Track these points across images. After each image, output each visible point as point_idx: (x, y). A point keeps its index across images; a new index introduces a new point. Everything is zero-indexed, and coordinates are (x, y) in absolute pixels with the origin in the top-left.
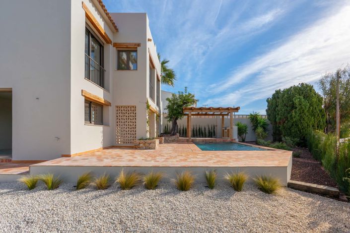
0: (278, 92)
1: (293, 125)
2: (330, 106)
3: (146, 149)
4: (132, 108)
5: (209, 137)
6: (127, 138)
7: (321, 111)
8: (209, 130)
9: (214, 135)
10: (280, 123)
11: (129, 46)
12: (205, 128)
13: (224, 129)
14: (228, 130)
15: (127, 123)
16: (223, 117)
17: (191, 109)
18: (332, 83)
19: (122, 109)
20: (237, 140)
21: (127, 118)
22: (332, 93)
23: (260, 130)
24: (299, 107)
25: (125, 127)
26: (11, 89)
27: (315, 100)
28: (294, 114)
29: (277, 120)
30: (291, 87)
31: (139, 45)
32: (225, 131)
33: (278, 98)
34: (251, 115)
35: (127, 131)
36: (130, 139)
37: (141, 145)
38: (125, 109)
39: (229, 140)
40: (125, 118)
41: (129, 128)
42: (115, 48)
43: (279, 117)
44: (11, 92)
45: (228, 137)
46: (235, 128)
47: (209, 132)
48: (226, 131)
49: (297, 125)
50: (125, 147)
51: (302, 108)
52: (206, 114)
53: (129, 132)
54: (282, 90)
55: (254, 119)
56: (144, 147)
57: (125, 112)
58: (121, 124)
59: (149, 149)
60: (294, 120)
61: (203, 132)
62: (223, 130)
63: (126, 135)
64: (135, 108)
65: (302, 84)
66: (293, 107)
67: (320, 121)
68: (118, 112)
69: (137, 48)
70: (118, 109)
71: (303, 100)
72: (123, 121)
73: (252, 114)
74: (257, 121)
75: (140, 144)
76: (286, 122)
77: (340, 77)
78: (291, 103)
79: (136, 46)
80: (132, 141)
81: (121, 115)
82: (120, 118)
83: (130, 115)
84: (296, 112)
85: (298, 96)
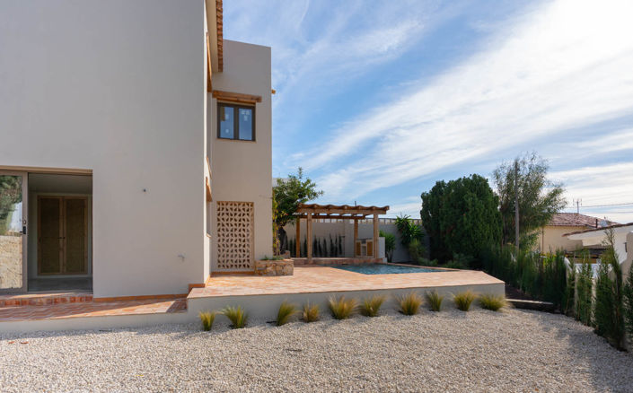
0: (439, 185)
1: (463, 236)
2: (508, 209)
3: (277, 275)
4: (246, 207)
5: (332, 256)
6: (238, 258)
7: (497, 215)
8: (332, 244)
9: (341, 253)
10: (445, 232)
11: (241, 100)
12: (325, 241)
13: (360, 241)
14: (370, 244)
15: (237, 233)
16: (356, 222)
17: (312, 207)
18: (509, 177)
19: (229, 207)
20: (385, 260)
21: (238, 223)
22: (509, 190)
23: (416, 243)
24: (471, 209)
25: (234, 238)
26: (92, 171)
27: (490, 199)
28: (465, 219)
29: (442, 228)
30: (460, 179)
31: (259, 99)
32: (362, 245)
33: (441, 193)
34: (399, 219)
35: (238, 244)
36: (242, 259)
37: (269, 269)
38: (234, 208)
39: (373, 259)
40: (233, 222)
41: (240, 240)
42: (215, 99)
43: (444, 223)
44: (91, 175)
45: (370, 254)
46: (382, 241)
47: (332, 248)
48: (366, 245)
49: (469, 236)
50: (234, 273)
51: (475, 210)
52: (328, 217)
53: (241, 247)
54: (447, 182)
55: (403, 224)
56: (275, 273)
57: (233, 212)
58: (226, 233)
59: (283, 274)
60: (466, 228)
61: (322, 247)
62: (358, 245)
63: (235, 253)
64: (252, 205)
65: (475, 176)
66: (464, 208)
67: (496, 231)
68: (221, 212)
69: (254, 104)
70: (221, 207)
71: (477, 199)
72: (230, 228)
73: (400, 217)
74: (408, 228)
75: (266, 267)
76: (454, 231)
77: (519, 170)
78: (460, 202)
79: (253, 101)
80: (246, 263)
81: (225, 217)
82: (225, 223)
83: (242, 217)
84: (467, 216)
85: (470, 194)
